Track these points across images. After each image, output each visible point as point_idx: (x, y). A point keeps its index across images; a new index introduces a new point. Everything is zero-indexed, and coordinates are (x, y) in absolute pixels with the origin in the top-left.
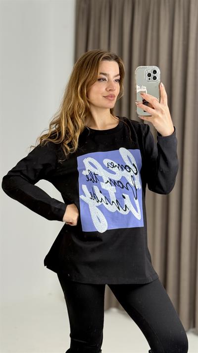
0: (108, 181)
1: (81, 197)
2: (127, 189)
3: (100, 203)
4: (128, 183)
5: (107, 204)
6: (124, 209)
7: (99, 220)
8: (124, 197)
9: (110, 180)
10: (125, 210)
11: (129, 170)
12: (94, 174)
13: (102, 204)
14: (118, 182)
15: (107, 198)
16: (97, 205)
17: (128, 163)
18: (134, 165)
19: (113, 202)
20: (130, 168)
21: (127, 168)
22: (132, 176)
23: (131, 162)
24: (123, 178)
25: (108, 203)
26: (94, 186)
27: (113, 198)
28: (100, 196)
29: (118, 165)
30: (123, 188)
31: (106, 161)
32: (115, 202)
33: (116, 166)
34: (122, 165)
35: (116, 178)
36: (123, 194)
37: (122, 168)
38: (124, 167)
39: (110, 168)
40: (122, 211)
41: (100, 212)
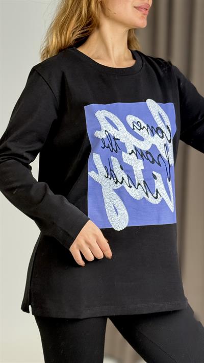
0: (133, 152)
1: (91, 174)
2: (159, 164)
3: (119, 185)
4: (160, 155)
5: (130, 187)
6: (155, 196)
7: (116, 210)
8: (155, 177)
9: (136, 149)
10: (156, 198)
11: (161, 135)
12: (114, 138)
13: (123, 187)
14: (147, 152)
15: (131, 178)
16: (115, 188)
17: (160, 125)
18: (168, 128)
19: (139, 184)
20: (163, 132)
21: (159, 131)
22: (165, 145)
23: (164, 122)
24: (154, 146)
25: (132, 185)
26: (112, 157)
27: (139, 178)
28: (120, 174)
29: (148, 126)
30: (153, 163)
31: (131, 119)
32: (142, 184)
33: (144, 127)
34: (152, 127)
35: (145, 146)
36: (154, 173)
37: (152, 131)
38: (155, 130)
39: (136, 130)
40: (151, 199)
41: (119, 198)
